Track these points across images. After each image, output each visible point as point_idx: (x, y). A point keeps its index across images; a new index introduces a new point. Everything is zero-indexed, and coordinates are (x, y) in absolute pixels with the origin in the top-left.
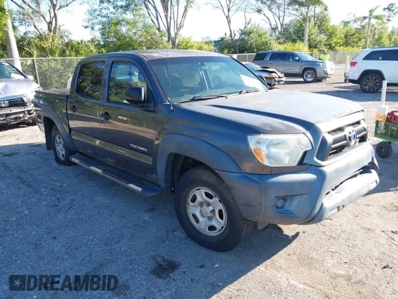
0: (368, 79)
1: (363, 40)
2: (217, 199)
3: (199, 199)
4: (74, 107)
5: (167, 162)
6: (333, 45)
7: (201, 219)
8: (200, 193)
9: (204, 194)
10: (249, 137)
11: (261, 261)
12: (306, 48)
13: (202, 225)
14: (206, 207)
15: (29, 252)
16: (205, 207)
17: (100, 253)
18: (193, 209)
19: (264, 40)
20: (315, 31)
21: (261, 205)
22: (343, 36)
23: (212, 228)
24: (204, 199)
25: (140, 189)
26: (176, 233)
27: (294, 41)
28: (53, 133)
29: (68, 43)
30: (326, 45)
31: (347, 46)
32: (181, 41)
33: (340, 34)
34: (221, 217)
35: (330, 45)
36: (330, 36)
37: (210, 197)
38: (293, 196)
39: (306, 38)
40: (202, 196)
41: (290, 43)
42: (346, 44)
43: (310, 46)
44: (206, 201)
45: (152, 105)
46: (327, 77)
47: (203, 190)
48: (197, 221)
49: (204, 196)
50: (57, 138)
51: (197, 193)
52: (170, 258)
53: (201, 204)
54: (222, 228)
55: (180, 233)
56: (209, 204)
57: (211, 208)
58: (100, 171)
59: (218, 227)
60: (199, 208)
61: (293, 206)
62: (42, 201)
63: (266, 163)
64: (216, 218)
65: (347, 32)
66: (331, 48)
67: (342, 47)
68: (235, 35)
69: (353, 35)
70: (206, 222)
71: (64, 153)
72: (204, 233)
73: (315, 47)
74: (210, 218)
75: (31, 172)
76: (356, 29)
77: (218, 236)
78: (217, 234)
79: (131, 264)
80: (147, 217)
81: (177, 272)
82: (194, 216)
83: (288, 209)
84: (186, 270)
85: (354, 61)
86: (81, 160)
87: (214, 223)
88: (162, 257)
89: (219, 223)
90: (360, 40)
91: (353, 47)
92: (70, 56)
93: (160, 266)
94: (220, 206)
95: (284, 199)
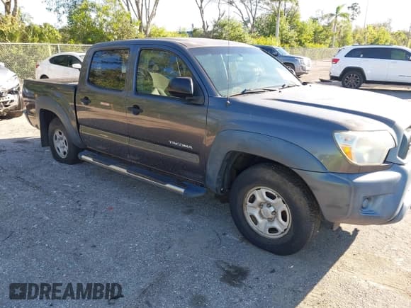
0: (350, 76)
1: (330, 38)
2: (280, 200)
3: (259, 199)
4: (86, 98)
5: (223, 161)
6: (303, 41)
7: (260, 220)
8: (260, 194)
9: (264, 194)
10: (336, 134)
11: (331, 263)
12: (278, 43)
13: (262, 227)
14: (267, 208)
15: (71, 263)
16: (265, 208)
17: (155, 261)
18: (251, 210)
19: (237, 33)
20: (287, 26)
21: (348, 205)
22: (312, 33)
23: (273, 230)
24: (264, 199)
25: (182, 190)
26: (228, 236)
27: (266, 35)
28: (51, 127)
29: (29, 27)
30: (296, 41)
31: (315, 42)
32: (154, 30)
33: (310, 30)
34: (284, 218)
35: (300, 41)
36: (300, 32)
37: (272, 197)
38: (376, 197)
39: (278, 32)
40: (263, 196)
41: (262, 38)
42: (315, 41)
43: (282, 41)
44: (266, 202)
45: (202, 98)
46: (304, 73)
47: (264, 190)
48: (256, 222)
49: (265, 197)
50: (57, 133)
51: (257, 193)
52: (234, 264)
53: (261, 205)
54: (285, 230)
55: (234, 237)
56: (269, 205)
57: (272, 209)
58: (124, 171)
59: (280, 229)
60: (259, 209)
61: (376, 206)
62: (60, 205)
63: (355, 162)
64: (278, 219)
65: (316, 29)
66: (301, 44)
67: (311, 44)
68: (208, 27)
69: (321, 32)
70: (266, 224)
71: (66, 149)
72: (263, 235)
73: (287, 43)
74: (271, 220)
75: (31, 173)
76: (324, 26)
77: (280, 238)
78: (279, 236)
79: (196, 272)
80: (188, 220)
81: (249, 278)
82: (253, 217)
83: (372, 209)
84: (258, 275)
85: (336, 58)
86: (94, 158)
87: (276, 225)
88: (225, 263)
89: (282, 226)
90: (327, 37)
91: (321, 44)
92: (33, 41)
93: (227, 272)
94: (284, 207)
95: (369, 199)
